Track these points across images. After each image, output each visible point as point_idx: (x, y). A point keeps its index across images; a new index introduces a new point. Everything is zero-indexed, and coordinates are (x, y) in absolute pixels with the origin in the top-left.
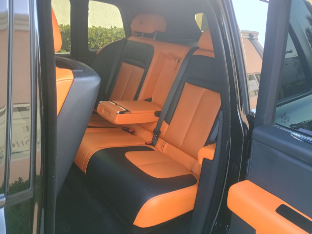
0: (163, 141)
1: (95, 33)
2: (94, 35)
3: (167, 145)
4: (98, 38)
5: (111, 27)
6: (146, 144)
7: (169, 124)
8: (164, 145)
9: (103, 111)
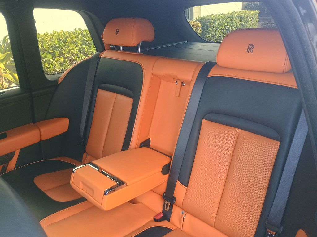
0: (181, 211)
1: (58, 40)
2: (56, 41)
3: (188, 217)
4: (61, 45)
5: (75, 30)
6: (155, 220)
7: (187, 187)
8: (184, 218)
9: (81, 186)
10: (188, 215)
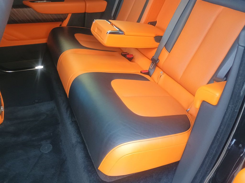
6: (141, 72)
7: (169, 53)
8: (161, 76)
9: (96, 30)
10: (165, 75)
